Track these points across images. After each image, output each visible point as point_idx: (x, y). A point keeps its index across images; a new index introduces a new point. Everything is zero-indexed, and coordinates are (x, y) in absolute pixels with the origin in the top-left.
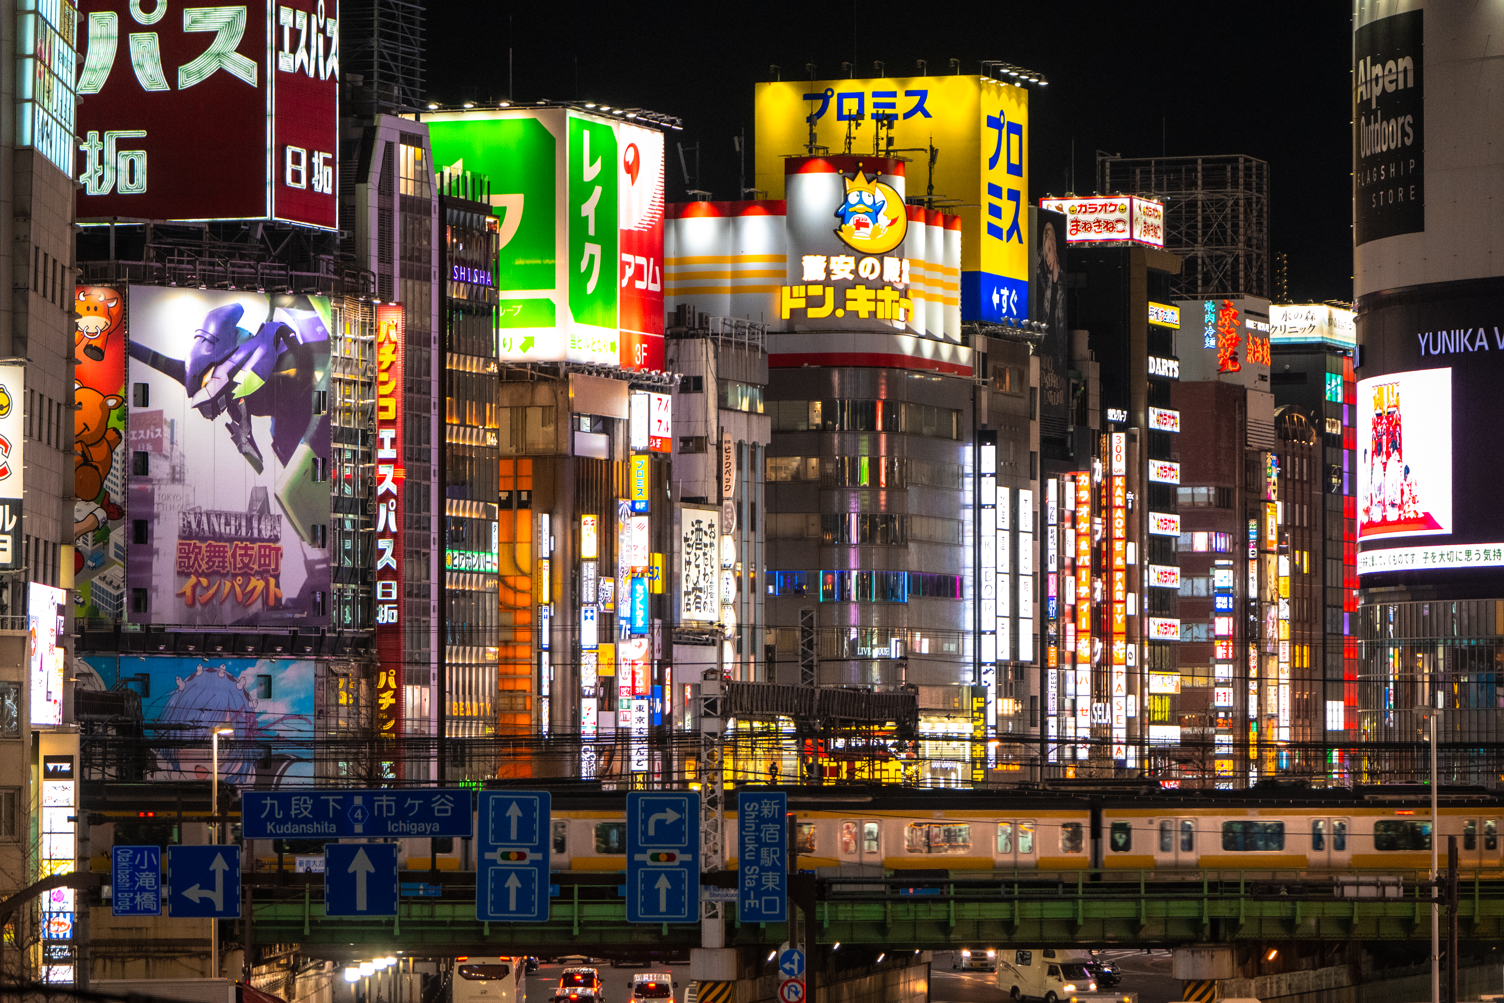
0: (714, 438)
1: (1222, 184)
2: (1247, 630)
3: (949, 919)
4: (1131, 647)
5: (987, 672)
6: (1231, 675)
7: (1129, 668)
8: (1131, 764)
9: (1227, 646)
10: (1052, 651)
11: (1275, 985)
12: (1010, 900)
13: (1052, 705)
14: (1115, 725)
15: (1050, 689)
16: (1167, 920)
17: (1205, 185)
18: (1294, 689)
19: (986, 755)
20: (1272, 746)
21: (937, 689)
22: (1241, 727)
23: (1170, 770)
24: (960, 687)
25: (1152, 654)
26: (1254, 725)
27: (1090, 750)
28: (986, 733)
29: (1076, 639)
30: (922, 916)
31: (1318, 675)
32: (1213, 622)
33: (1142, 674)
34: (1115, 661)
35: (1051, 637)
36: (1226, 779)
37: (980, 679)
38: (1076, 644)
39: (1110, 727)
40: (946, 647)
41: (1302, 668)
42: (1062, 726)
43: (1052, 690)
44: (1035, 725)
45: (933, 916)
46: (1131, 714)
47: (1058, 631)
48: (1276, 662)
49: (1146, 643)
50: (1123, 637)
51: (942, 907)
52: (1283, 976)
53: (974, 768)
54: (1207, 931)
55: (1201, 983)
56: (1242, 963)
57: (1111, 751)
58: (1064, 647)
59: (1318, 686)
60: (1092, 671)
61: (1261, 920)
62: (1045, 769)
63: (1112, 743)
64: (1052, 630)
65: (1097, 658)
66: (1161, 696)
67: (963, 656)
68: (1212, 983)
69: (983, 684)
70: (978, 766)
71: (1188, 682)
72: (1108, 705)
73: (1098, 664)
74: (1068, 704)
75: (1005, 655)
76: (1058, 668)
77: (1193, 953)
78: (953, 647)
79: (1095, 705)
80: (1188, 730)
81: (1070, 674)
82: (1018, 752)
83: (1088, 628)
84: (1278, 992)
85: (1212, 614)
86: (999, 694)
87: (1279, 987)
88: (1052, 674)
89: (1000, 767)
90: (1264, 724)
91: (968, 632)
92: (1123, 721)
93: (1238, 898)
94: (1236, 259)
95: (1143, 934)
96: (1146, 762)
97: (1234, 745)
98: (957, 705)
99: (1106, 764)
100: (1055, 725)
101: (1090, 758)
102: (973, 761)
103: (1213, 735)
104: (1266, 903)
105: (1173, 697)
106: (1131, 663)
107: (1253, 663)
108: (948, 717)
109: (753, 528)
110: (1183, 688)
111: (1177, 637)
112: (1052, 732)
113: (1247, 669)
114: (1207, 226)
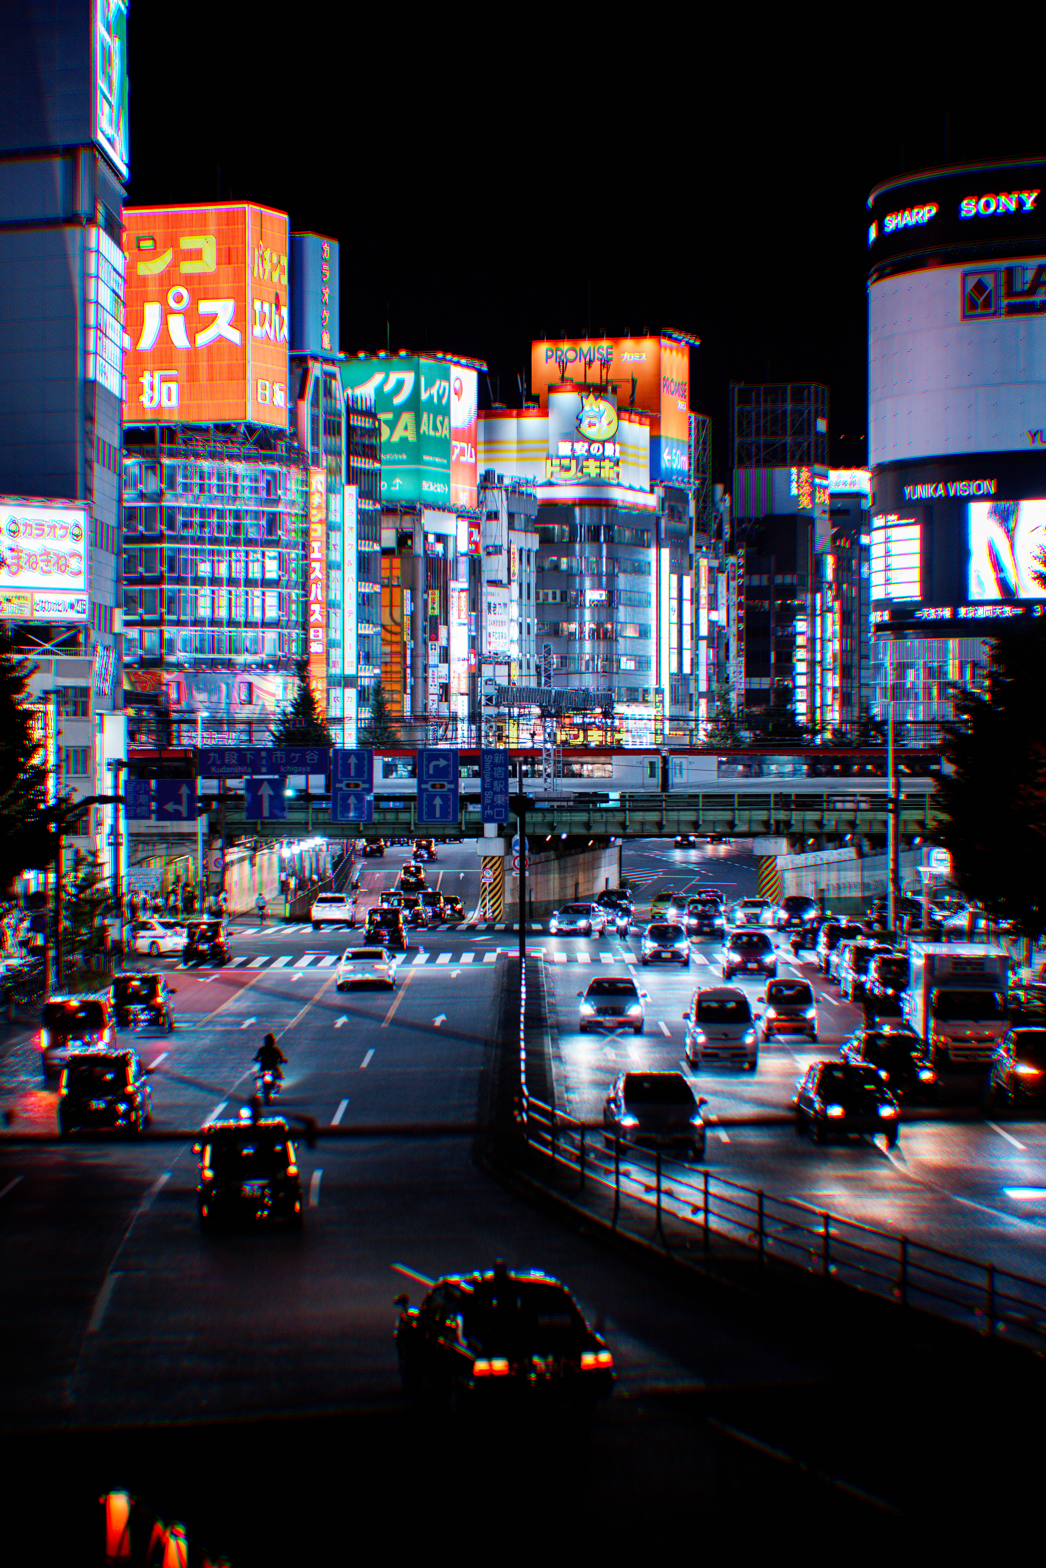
0: (505, 547)
1: (801, 401)
5: (664, 680)
6: (806, 682)
9: (804, 665)
11: (813, 859)
17: (792, 401)
19: (664, 728)
20: (830, 722)
22: (812, 711)
24: (649, 688)
26: (819, 710)
37: (660, 684)
53: (656, 736)
67: (650, 671)
70: (659, 735)
75: (675, 670)
77: (765, 840)
78: (645, 666)
89: (671, 735)
90: (825, 710)
91: (653, 657)
94: (809, 445)
98: (646, 699)
102: (656, 732)
108: (642, 706)
109: (529, 598)
113: (815, 678)
114: (793, 425)
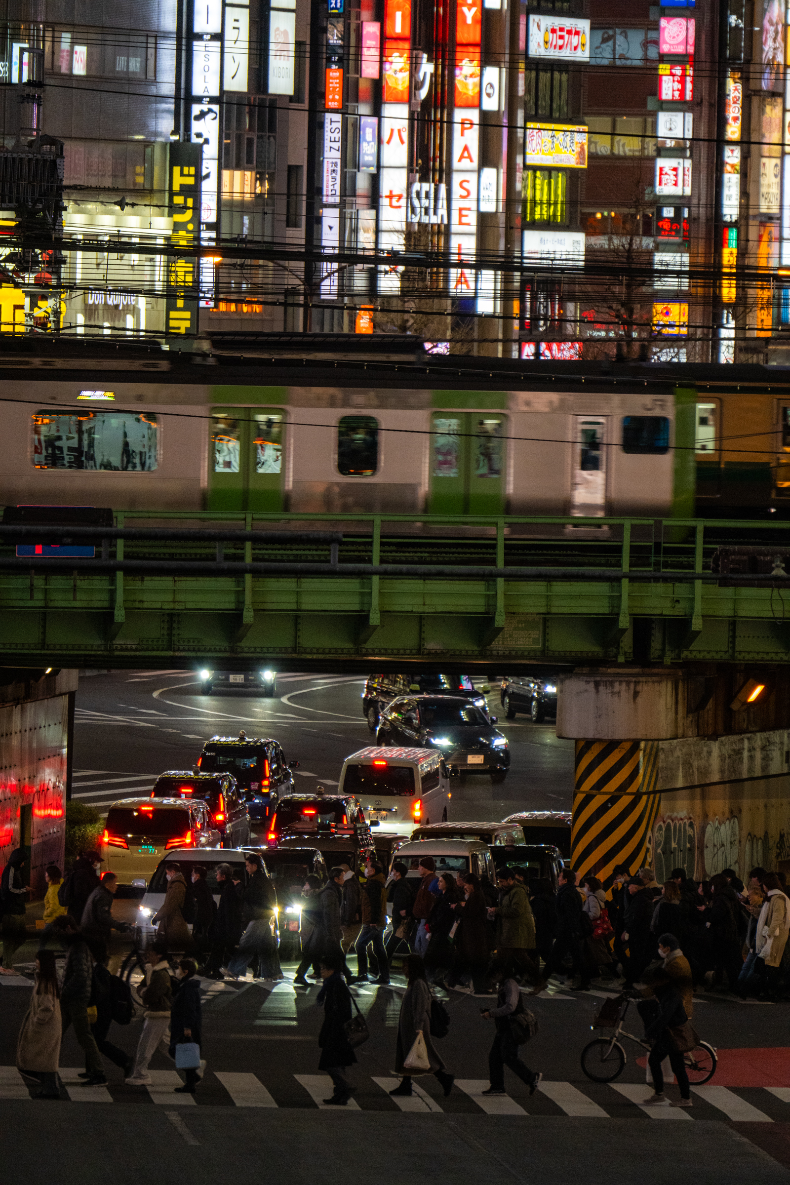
2: (723, 45)
3: (112, 607)
4: (492, 74)
5: (202, 115)
6: (689, 135)
7: (485, 116)
8: (485, 306)
10: (334, 77)
11: (758, 755)
12: (237, 574)
13: (331, 185)
14: (455, 228)
15: (327, 154)
16: (547, 620)
19: (197, 282)
20: (766, 278)
21: (102, 145)
22: (708, 239)
23: (563, 320)
24: (147, 144)
25: (533, 88)
26: (732, 234)
27: (404, 277)
28: (198, 238)
29: (382, 55)
30: (60, 601)
32: (656, 27)
33: (512, 127)
34: (458, 100)
35: (332, 49)
36: (673, 341)
38: (382, 63)
39: (445, 231)
40: (121, 63)
42: (348, 227)
43: (331, 154)
44: (296, 225)
45: (81, 601)
46: (489, 207)
47: (345, 37)
48: (778, 111)
49: (522, 66)
50: (476, 52)
51: (100, 583)
52: (776, 736)
53: (171, 307)
54: (627, 643)
55: (612, 745)
56: (695, 708)
57: (447, 280)
58: (358, 70)
60: (411, 119)
61: (733, 623)
62: (315, 312)
63: (448, 265)
64: (334, 37)
65: (423, 93)
66: (549, 171)
67: (155, 82)
68: (635, 746)
69: (195, 140)
70: (180, 303)
71: (603, 145)
72: (443, 187)
73: (425, 104)
74: (362, 183)
75: (239, 82)
76: (343, 111)
77: (597, 685)
78: (135, 65)
79: (416, 186)
80: (601, 241)
81: (368, 125)
82: (260, 277)
83: (407, 33)
84: (765, 767)
85: (653, 11)
86: (225, 161)
87: (766, 759)
88: (333, 124)
90: (753, 234)
91: (165, 35)
92: (472, 218)
93: (690, 580)
95: (498, 645)
96: (516, 305)
97: (691, 275)
98: (140, 180)
99: (436, 305)
100: (336, 223)
101: (405, 293)
102: (170, 294)
103: (651, 253)
104: (746, 592)
105: (572, 174)
106: (491, 104)
107: (734, 111)
108: (122, 204)
110: (592, 157)
111: (583, 55)
112: (330, 238)
113: (722, 122)
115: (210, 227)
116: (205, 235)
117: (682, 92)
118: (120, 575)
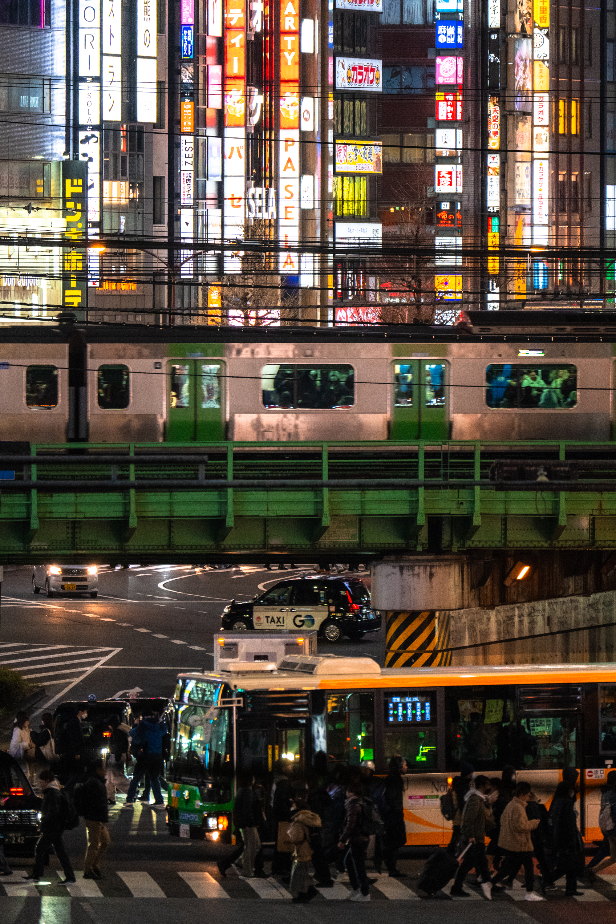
2: (484, 77)
3: (29, 518)
4: (308, 103)
5: (87, 139)
6: (460, 146)
7: (303, 135)
8: (306, 281)
9: (455, 101)
10: (187, 108)
11: (526, 620)
12: (124, 489)
13: (187, 190)
14: (282, 222)
15: (183, 167)
16: (362, 520)
18: (556, 167)
19: (86, 268)
21: (11, 165)
22: (476, 227)
23: (366, 290)
24: (45, 162)
25: (340, 112)
26: (495, 222)
27: (244, 260)
28: (86, 234)
29: (223, 90)
31: (593, 145)
32: (433, 65)
33: (324, 143)
34: (283, 123)
35: (185, 86)
36: (451, 304)
37: (76, 150)
38: (223, 96)
39: (275, 225)
40: (24, 101)
41: (568, 135)
42: (201, 222)
43: (186, 168)
44: (161, 222)
45: (4, 513)
46: (307, 205)
47: (195, 77)
48: (528, 125)
49: (331, 95)
50: (295, 88)
51: (18, 499)
52: (539, 605)
53: (66, 287)
54: (423, 535)
55: (413, 615)
56: (477, 584)
57: (277, 262)
58: (206, 102)
59: (592, 162)
60: (247, 139)
61: (505, 519)
62: (177, 288)
63: (278, 249)
64: (186, 76)
65: (255, 120)
66: (353, 176)
67: (50, 114)
68: (431, 615)
69: (81, 158)
70: (73, 284)
71: (394, 155)
72: (272, 191)
73: (257, 127)
74: (211, 190)
76: (195, 134)
77: (401, 569)
78: (34, 102)
79: (252, 190)
80: (393, 229)
81: (214, 143)
82: (134, 262)
83: (242, 73)
84: (531, 629)
85: (431, 53)
86: (104, 176)
87: (532, 622)
88: (187, 144)
89: (106, 286)
90: (511, 221)
91: (57, 79)
92: (295, 214)
93: (471, 487)
95: (325, 541)
96: (330, 279)
97: (464, 253)
98: (40, 190)
99: (269, 280)
100: (191, 220)
101: (245, 272)
102: (65, 277)
103: (433, 238)
104: (514, 495)
105: (371, 178)
106: (307, 126)
107: (494, 127)
108: (29, 209)
110: (386, 165)
111: (378, 87)
112: (187, 231)
113: (485, 136)
115: (95, 225)
116: (91, 231)
117: (454, 113)
118: (34, 492)
